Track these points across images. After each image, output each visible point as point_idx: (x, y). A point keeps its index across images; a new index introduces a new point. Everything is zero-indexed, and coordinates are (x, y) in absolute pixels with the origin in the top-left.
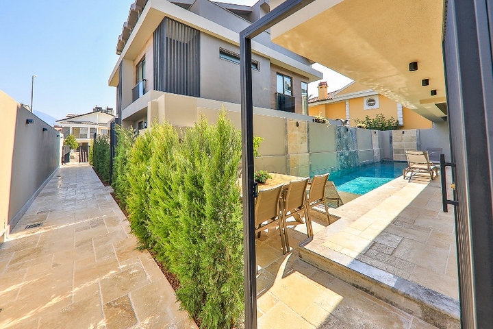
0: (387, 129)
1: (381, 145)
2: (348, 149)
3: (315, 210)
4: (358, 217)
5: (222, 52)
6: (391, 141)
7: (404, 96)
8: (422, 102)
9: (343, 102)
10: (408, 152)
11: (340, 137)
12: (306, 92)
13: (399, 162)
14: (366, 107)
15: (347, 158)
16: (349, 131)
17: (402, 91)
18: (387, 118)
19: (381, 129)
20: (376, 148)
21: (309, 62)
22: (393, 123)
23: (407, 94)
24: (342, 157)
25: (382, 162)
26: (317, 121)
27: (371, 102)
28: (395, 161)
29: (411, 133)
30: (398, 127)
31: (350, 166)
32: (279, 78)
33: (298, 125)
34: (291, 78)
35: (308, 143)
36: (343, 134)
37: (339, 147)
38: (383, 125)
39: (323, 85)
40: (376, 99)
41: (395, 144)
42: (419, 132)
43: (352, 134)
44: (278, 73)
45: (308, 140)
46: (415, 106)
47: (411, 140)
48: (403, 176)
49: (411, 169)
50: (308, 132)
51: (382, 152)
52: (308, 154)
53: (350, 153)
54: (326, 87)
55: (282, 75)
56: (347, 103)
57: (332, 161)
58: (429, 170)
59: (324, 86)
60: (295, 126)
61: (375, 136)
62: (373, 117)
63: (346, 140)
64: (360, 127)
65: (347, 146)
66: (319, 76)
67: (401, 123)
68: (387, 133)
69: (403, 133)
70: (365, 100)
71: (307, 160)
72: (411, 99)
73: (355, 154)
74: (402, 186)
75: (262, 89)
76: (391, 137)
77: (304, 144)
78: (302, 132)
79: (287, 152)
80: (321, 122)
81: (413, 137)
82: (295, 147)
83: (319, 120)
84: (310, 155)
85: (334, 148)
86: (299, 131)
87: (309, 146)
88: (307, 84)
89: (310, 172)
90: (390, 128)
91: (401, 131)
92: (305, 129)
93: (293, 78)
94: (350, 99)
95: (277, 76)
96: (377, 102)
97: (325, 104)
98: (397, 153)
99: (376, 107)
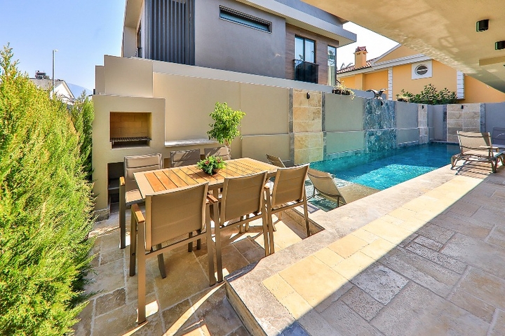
0: (439, 102)
1: (431, 122)
2: (381, 127)
3: (296, 211)
4: (353, 230)
5: (223, 11)
6: (445, 118)
7: (451, 52)
8: (483, 62)
9: (385, 71)
10: (461, 133)
11: (370, 112)
12: (334, 57)
13: (454, 144)
14: (415, 76)
15: (379, 139)
16: (384, 105)
17: (445, 43)
18: (439, 88)
19: (430, 102)
20: (423, 127)
21: (339, 21)
22: (448, 96)
23: (455, 50)
24: (373, 137)
25: (431, 143)
27: (422, 70)
28: (449, 144)
29: (473, 108)
30: (454, 101)
31: (384, 148)
32: (298, 43)
33: (308, 97)
34: (315, 42)
35: (324, 119)
36: (375, 107)
37: (368, 124)
38: (435, 97)
39: (360, 51)
40: (429, 65)
41: (451, 122)
42: (485, 106)
43: (388, 108)
44: (297, 36)
45: (324, 115)
46: (473, 68)
47: (473, 118)
48: (450, 166)
49: (462, 156)
50: (323, 106)
51: (432, 132)
52: (322, 133)
53: (384, 133)
54: (364, 54)
55: (304, 39)
56: (390, 72)
57: (356, 142)
58: (490, 159)
59: (362, 52)
60: (304, 98)
61: (423, 112)
63: (379, 117)
64: (401, 100)
65: (380, 124)
66: (352, 38)
67: (460, 95)
68: (439, 107)
69: (462, 107)
70: (414, 67)
71: (321, 140)
72: (463, 57)
73: (391, 134)
74: (445, 180)
75: (274, 54)
76: (445, 114)
77: (316, 121)
78: (314, 106)
79: (291, 130)
80: (343, 93)
81: (475, 113)
82: (303, 124)
83: (340, 91)
84: (325, 134)
85: (361, 126)
86: (310, 104)
87: (323, 123)
88: (336, 48)
89: (325, 155)
90: (443, 101)
91: (459, 106)
92: (319, 102)
93: (318, 41)
94: (393, 67)
95: (296, 39)
96: (430, 69)
97: (363, 73)
98: (453, 133)
99: (428, 74)
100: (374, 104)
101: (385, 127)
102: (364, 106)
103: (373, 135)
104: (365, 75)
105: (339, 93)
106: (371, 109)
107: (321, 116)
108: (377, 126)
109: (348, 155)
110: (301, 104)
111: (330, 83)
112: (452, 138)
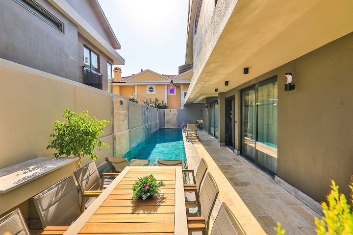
1: (160, 119)
2: (148, 123)
6: (164, 116)
9: (133, 87)
11: (144, 114)
13: (168, 128)
14: (148, 92)
15: (148, 130)
19: (159, 108)
20: (158, 121)
25: (160, 129)
26: (133, 100)
27: (151, 89)
28: (166, 128)
29: (174, 111)
30: (166, 107)
31: (149, 135)
32: (86, 53)
33: (121, 103)
35: (128, 120)
37: (144, 122)
39: (117, 70)
40: (154, 87)
41: (167, 117)
42: (178, 110)
43: (149, 111)
44: (85, 46)
45: (128, 117)
47: (174, 116)
50: (128, 110)
51: (160, 123)
52: (128, 131)
54: (120, 73)
55: (90, 50)
56: (136, 87)
60: (119, 104)
61: (158, 113)
63: (147, 116)
64: (152, 106)
65: (147, 121)
68: (162, 110)
70: (148, 87)
71: (128, 136)
73: (151, 126)
76: (164, 113)
77: (125, 121)
78: (124, 110)
79: (113, 131)
81: (175, 114)
82: (119, 125)
84: (130, 131)
86: (122, 109)
87: (128, 123)
88: (112, 65)
90: (163, 108)
91: (169, 110)
92: (126, 107)
93: (101, 56)
94: (138, 85)
95: (84, 48)
96: (154, 90)
97: (120, 86)
98: (167, 123)
99: (154, 92)
100: (146, 109)
103: (146, 128)
104: (120, 87)
105: (134, 101)
110: (118, 109)
111: (109, 91)
112: (167, 126)
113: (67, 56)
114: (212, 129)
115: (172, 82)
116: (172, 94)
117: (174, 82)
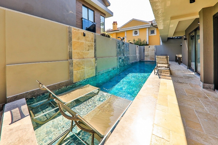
0: (142, 45)
1: (140, 53)
2: (124, 55)
6: (144, 51)
9: (123, 32)
11: (119, 48)
13: (147, 61)
14: (134, 35)
15: (123, 60)
18: (142, 40)
19: (140, 45)
20: (138, 55)
22: (145, 43)
24: (121, 60)
25: (140, 61)
27: (136, 33)
29: (152, 47)
31: (125, 65)
32: (84, 10)
33: (84, 35)
34: (94, 11)
35: (95, 50)
36: (121, 46)
37: (118, 53)
38: (141, 43)
39: (115, 23)
40: (138, 31)
41: (146, 53)
42: (156, 47)
43: (126, 46)
47: (152, 51)
50: (95, 42)
51: (140, 57)
52: (94, 59)
53: (125, 58)
55: (88, 8)
56: (125, 33)
60: (81, 35)
61: (137, 48)
62: (136, 40)
63: (123, 50)
64: (131, 43)
65: (123, 53)
67: (148, 43)
68: (142, 47)
70: (133, 31)
71: (94, 63)
73: (128, 58)
76: (144, 49)
77: (90, 51)
78: (88, 41)
79: (71, 58)
80: (106, 36)
81: (153, 49)
82: (81, 53)
83: (105, 34)
84: (96, 59)
85: (115, 55)
86: (86, 40)
87: (95, 52)
88: (104, 18)
89: (96, 72)
90: (143, 45)
91: (148, 46)
92: (92, 39)
94: (127, 31)
95: (83, 7)
96: (138, 33)
97: (116, 33)
98: (147, 57)
99: (138, 35)
100: (121, 43)
101: (125, 55)
102: (117, 44)
103: (121, 59)
105: (104, 36)
106: (120, 46)
107: (94, 48)
108: (122, 54)
109: (110, 70)
110: (79, 39)
112: (146, 59)
113: (68, 11)
114: (193, 64)
115: (152, 25)
116: (153, 35)
117: (154, 24)
